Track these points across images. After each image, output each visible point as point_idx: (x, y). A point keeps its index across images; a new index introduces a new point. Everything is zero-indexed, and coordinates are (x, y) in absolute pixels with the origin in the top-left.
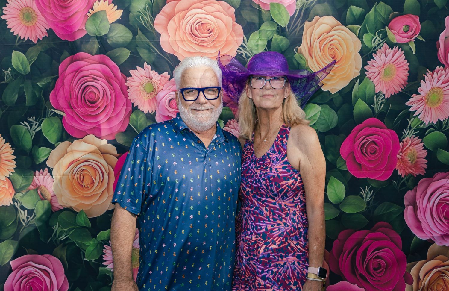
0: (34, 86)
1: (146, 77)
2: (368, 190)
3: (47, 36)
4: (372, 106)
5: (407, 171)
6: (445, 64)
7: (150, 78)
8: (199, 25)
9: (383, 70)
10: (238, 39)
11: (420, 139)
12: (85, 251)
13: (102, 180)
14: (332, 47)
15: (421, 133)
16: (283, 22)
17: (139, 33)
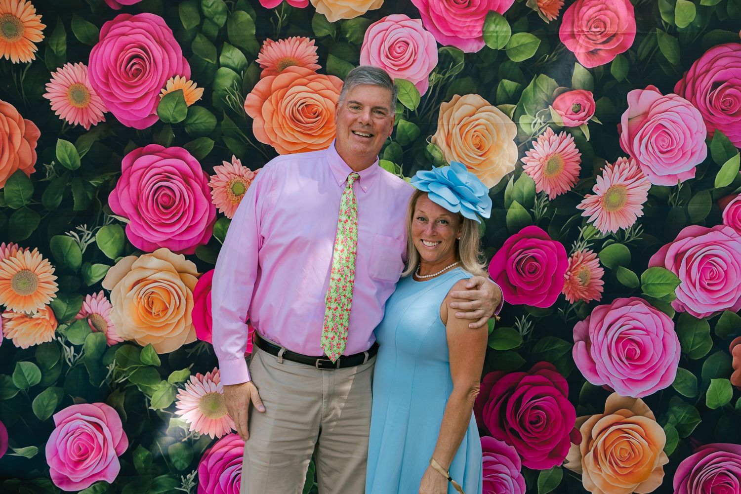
0: (86, 185)
1: (235, 175)
2: (525, 320)
3: (104, 121)
4: (531, 210)
5: (577, 297)
6: (630, 154)
7: (239, 176)
8: (303, 109)
9: (546, 163)
11: (594, 254)
12: (151, 397)
13: (178, 304)
14: (476, 134)
15: (597, 246)
16: (412, 104)
17: (224, 118)
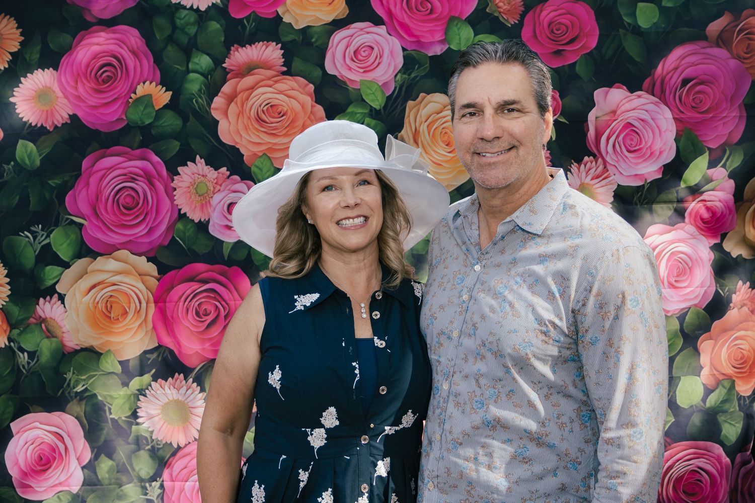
1: (199, 175)
3: (69, 122)
6: (596, 153)
7: (203, 176)
8: (267, 109)
12: (112, 405)
13: (138, 308)
14: (444, 131)
16: (377, 103)
17: (190, 120)
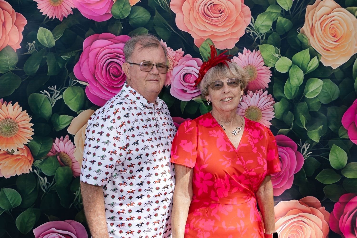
0: (58, 59)
3: (72, 14)
8: (211, 6)
10: (246, 19)
14: (332, 26)
16: (287, 6)
17: (156, 13)
